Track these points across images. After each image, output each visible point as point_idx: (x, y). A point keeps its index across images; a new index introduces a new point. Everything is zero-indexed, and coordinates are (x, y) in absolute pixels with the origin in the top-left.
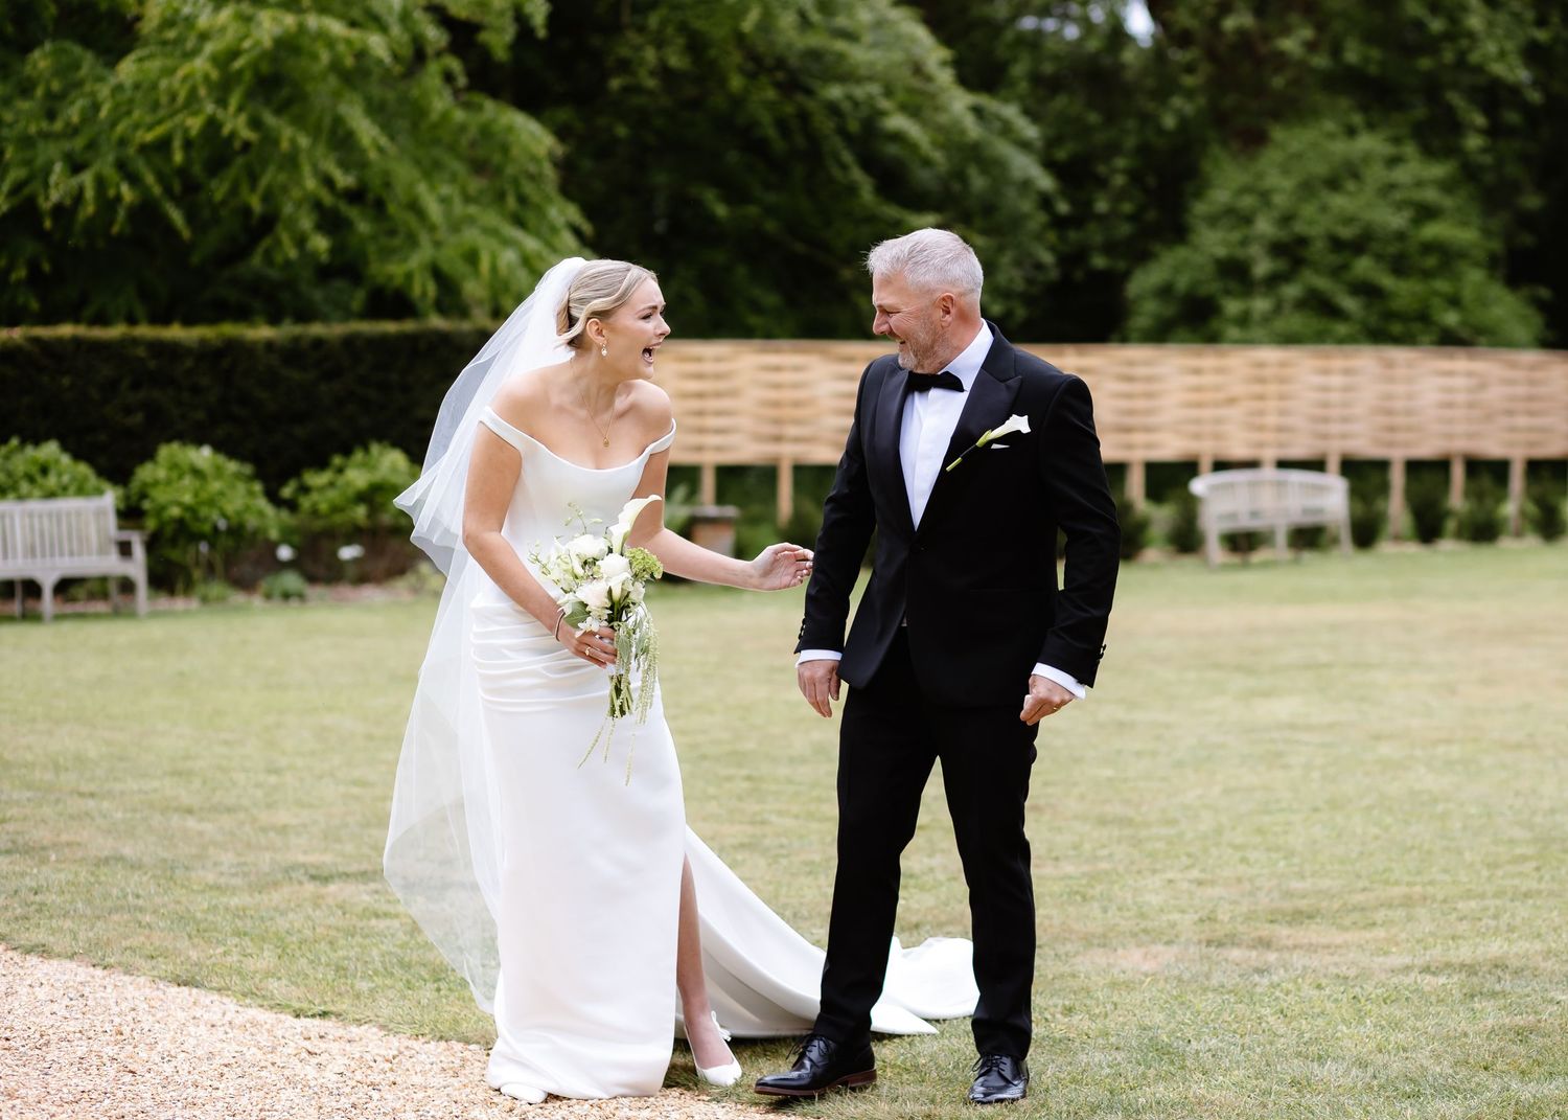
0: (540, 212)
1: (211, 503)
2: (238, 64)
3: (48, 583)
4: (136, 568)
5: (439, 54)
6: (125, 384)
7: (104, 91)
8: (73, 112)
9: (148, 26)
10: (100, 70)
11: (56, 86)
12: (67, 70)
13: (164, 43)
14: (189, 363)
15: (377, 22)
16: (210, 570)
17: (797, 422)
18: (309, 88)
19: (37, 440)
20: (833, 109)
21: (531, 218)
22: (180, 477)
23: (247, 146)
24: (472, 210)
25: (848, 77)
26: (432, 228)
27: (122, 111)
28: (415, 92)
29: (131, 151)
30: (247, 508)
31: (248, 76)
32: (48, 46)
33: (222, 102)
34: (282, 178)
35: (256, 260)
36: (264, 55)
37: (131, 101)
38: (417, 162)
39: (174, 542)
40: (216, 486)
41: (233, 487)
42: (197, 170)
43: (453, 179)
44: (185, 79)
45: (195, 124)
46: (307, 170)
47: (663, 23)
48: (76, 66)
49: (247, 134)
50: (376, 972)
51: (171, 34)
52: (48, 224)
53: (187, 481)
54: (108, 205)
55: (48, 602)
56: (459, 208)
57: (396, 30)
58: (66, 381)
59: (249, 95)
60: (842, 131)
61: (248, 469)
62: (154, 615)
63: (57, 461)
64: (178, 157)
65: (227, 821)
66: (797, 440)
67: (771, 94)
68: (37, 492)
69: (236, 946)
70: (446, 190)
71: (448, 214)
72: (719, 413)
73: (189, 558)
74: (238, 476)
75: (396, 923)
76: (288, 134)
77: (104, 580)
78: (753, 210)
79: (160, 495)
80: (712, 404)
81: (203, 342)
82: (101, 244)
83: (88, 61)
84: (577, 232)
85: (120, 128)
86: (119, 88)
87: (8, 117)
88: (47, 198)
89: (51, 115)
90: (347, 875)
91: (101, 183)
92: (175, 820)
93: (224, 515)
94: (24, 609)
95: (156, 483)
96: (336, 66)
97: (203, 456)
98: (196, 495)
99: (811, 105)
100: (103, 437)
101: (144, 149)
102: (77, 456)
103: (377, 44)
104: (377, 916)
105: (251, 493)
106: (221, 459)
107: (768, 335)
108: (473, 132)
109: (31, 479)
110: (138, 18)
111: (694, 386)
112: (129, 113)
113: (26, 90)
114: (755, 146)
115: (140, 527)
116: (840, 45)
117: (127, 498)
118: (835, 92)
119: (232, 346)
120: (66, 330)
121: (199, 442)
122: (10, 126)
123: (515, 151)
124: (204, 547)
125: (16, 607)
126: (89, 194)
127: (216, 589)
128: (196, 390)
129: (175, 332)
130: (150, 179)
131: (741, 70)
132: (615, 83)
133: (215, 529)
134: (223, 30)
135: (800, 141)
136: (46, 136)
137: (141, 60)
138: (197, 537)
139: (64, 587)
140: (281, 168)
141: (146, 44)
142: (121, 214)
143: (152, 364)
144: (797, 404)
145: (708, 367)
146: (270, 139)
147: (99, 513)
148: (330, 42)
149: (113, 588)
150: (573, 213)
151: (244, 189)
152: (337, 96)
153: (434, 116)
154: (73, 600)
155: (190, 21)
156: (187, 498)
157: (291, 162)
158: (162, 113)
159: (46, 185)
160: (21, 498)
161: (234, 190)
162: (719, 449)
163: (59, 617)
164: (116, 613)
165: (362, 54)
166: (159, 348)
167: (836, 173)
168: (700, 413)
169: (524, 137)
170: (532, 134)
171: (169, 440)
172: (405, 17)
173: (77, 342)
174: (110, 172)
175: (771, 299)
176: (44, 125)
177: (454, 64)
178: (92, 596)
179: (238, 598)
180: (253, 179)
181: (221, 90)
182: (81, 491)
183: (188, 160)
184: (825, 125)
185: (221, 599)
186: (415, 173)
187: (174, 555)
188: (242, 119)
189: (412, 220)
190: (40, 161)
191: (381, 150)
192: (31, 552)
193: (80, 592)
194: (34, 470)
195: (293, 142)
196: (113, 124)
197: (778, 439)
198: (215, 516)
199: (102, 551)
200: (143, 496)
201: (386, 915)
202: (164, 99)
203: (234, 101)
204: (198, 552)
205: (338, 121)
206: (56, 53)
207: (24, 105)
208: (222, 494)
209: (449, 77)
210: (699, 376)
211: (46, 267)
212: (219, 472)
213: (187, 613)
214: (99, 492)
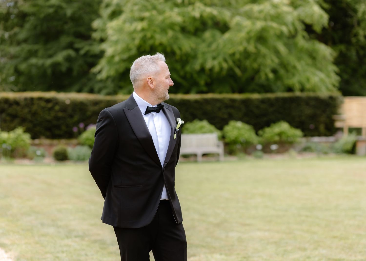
0: (326, 68)
2: (252, 34)
3: (199, 154)
7: (221, 41)
11: (211, 40)
14: (238, 103)
15: (285, 24)
22: (235, 130)
29: (226, 55)
33: (249, 43)
36: (258, 32)
41: (246, 132)
42: (243, 59)
43: (305, 61)
46: (268, 59)
48: (215, 36)
54: (221, 69)
55: (200, 158)
57: (290, 26)
68: (199, 132)
71: (303, 68)
73: (234, 149)
89: (209, 47)
91: (220, 64)
95: (230, 131)
96: (275, 34)
98: (238, 133)
103: (285, 29)
115: (223, 141)
117: (222, 134)
125: (192, 159)
127: (242, 155)
134: (248, 26)
136: (209, 52)
139: (204, 155)
146: (259, 51)
151: (253, 63)
160: (195, 133)
174: (222, 61)
180: (256, 61)
183: (241, 57)
188: (253, 47)
189: (294, 70)
206: (212, 33)
207: (203, 44)
209: (304, 37)
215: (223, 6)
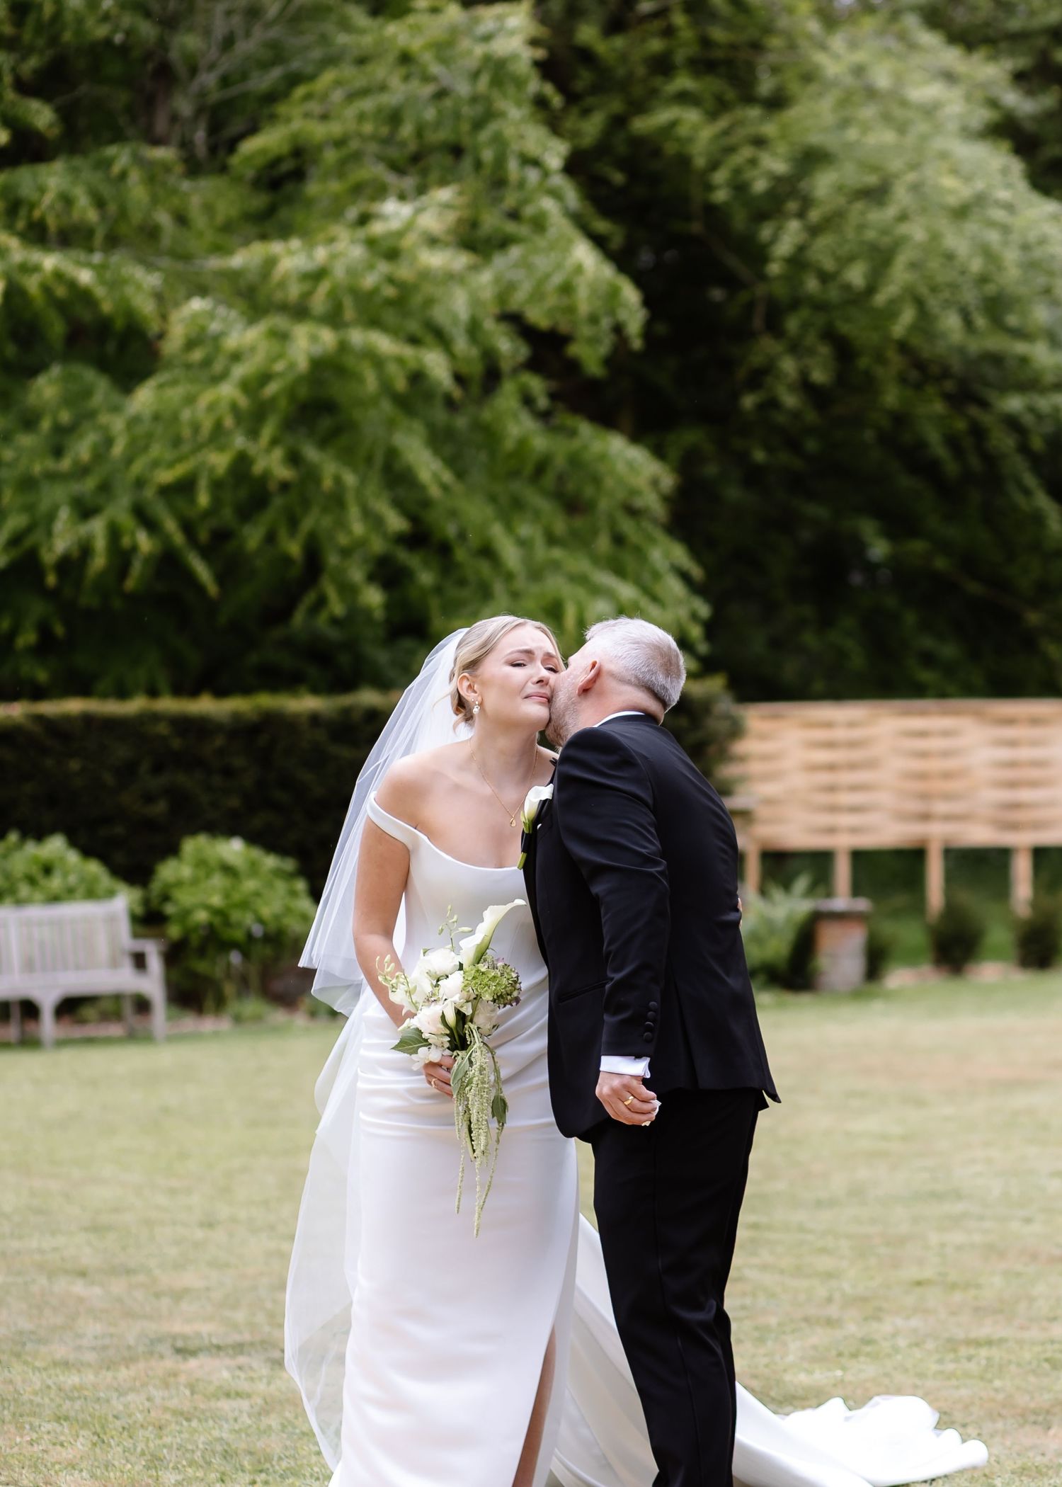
0: (640, 553)
1: (244, 905)
2: (272, 389)
3: (47, 1002)
4: (152, 984)
5: (516, 371)
6: (145, 767)
7: (117, 424)
8: (83, 448)
9: (173, 344)
10: (116, 397)
11: (65, 417)
12: (77, 398)
13: (188, 366)
14: (219, 741)
15: (441, 338)
16: (244, 984)
17: (948, 797)
18: (357, 414)
19: (40, 835)
20: (1013, 423)
21: (629, 560)
22: (208, 875)
23: (285, 486)
24: (557, 553)
25: (1030, 384)
26: (509, 577)
27: (137, 447)
28: (487, 415)
29: (149, 493)
30: (288, 910)
31: (283, 403)
32: (56, 370)
33: (253, 433)
34: (327, 522)
35: (299, 618)
36: (300, 379)
37: (149, 436)
38: (493, 499)
39: (202, 952)
40: (250, 885)
41: (270, 885)
42: (227, 514)
43: (537, 515)
44: (211, 407)
45: (219, 461)
46: (354, 512)
47: (805, 326)
48: (87, 393)
49: (283, 472)
50: (192, 1463)
51: (197, 355)
52: (51, 580)
53: (218, 880)
54: (122, 557)
55: (48, 1025)
56: (541, 552)
57: (461, 344)
58: (75, 765)
59: (289, 425)
60: (1024, 449)
61: (289, 865)
62: (171, 1039)
63: (62, 859)
64: (203, 499)
65: (118, 1286)
66: (948, 818)
67: (939, 407)
68: (38, 896)
69: (49, 1433)
70: (525, 530)
71: (528, 560)
72: (854, 788)
73: (218, 971)
74: (278, 873)
75: (244, 1404)
76: (329, 468)
77: (117, 998)
78: (918, 546)
79: (185, 898)
80: (846, 778)
81: (236, 716)
82: (117, 604)
83: (101, 387)
84: (685, 576)
85: (137, 467)
86: (134, 421)
87: (8, 454)
88: (50, 549)
89: (58, 452)
90: (219, 1348)
91: (114, 533)
92: (62, 1285)
93: (260, 921)
94: (23, 1032)
95: (179, 884)
96: (386, 387)
97: (234, 849)
98: (227, 895)
99: (986, 419)
100: (119, 830)
101: (166, 491)
102: (87, 852)
103: (437, 365)
104: (228, 1395)
105: (293, 894)
106: (256, 853)
107: (942, 695)
108: (560, 462)
109: (31, 881)
110: (161, 336)
111: (823, 756)
112: (146, 448)
113: (29, 422)
114: (924, 467)
115: (160, 935)
116: (1020, 348)
117: (146, 902)
118: (1014, 404)
119: (270, 721)
120: (74, 706)
121: (230, 832)
122: (10, 465)
123: (609, 483)
124: (235, 958)
125: (12, 1031)
126: (100, 544)
127: (252, 1006)
128: (228, 772)
129: (205, 705)
130: (171, 526)
131: (903, 380)
132: (749, 401)
133: (250, 936)
134: (253, 349)
135: (975, 462)
136: (52, 477)
137: (161, 386)
138: (227, 946)
139: (70, 1007)
140: (325, 510)
141: (169, 365)
142: (137, 568)
143: (176, 743)
144: (947, 775)
145: (840, 734)
146: (310, 476)
147: (111, 919)
148: (377, 360)
149: (128, 1008)
150: (679, 554)
151: (283, 533)
152: (391, 425)
153: (509, 444)
154: (82, 1022)
155: (217, 339)
156: (216, 900)
157: (337, 501)
158: (186, 448)
159: (49, 534)
160: (19, 902)
161: (271, 538)
162: (854, 830)
163: (61, 1043)
164: (132, 1037)
165: (417, 377)
166: (185, 725)
167: (1019, 499)
168: (832, 789)
169: (621, 467)
170: (631, 465)
171: (194, 832)
172: (474, 329)
173: (88, 720)
174: (126, 520)
175: (949, 651)
176: (50, 464)
177: (536, 384)
178: (106, 1017)
179: (278, 1016)
180: (293, 523)
181: (252, 419)
182: (91, 894)
183: (216, 503)
184: (1004, 442)
185: (258, 1019)
186: (489, 511)
187: (201, 966)
188: (278, 454)
189: (485, 567)
190: (44, 506)
191: (445, 488)
192: (29, 966)
193: (89, 1012)
194: (35, 870)
195: (338, 480)
196: (129, 460)
197: (925, 817)
198: (248, 919)
199: (114, 964)
200: (166, 898)
201: (239, 1395)
202: (186, 432)
203: (267, 432)
204: (229, 965)
205: (392, 454)
206: (67, 378)
207: (26, 441)
208: (257, 894)
209: (527, 400)
210: (830, 745)
211: (59, 630)
212: (254, 868)
213: (216, 1034)
214: (111, 894)
215: (113, 242)
